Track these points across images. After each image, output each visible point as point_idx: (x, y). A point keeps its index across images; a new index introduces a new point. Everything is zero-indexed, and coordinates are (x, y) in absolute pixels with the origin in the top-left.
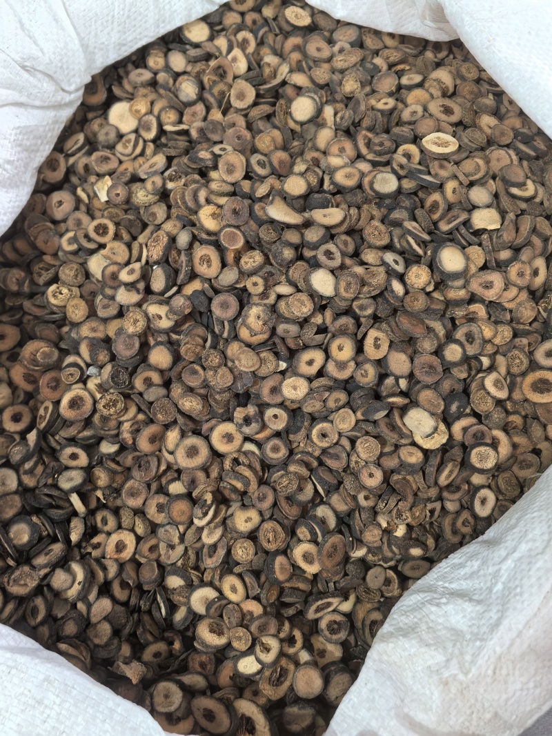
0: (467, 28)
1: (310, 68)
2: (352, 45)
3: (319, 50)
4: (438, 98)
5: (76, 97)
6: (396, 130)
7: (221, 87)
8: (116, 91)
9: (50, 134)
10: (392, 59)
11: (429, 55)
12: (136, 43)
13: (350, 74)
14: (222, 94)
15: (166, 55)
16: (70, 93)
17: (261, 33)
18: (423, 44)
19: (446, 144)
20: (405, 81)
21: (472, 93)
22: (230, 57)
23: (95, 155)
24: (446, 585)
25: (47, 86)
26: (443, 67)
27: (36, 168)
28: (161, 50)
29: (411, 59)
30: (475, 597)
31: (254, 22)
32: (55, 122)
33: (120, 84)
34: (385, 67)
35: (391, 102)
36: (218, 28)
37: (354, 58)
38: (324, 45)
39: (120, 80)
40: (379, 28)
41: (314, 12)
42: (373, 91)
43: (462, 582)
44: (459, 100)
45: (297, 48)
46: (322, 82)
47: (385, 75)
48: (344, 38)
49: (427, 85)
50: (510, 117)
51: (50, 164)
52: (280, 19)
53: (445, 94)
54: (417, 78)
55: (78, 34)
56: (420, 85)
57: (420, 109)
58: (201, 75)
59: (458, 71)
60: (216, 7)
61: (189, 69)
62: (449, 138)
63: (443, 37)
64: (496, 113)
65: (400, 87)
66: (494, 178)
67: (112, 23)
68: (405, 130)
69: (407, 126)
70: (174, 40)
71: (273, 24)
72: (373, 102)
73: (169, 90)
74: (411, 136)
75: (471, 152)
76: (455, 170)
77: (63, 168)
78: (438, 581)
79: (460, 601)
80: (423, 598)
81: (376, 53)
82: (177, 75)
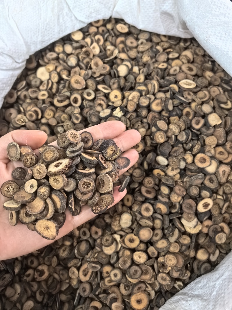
0: (197, 32)
1: (128, 51)
2: (147, 40)
3: (132, 43)
4: (186, 63)
5: (22, 65)
6: (167, 78)
7: (87, 60)
8: (41, 62)
9: (9, 82)
10: (165, 47)
11: (182, 44)
12: (50, 41)
13: (146, 53)
14: (88, 63)
15: (63, 46)
16: (19, 63)
17: (106, 36)
18: (179, 39)
19: (190, 84)
20: (171, 56)
21: (201, 61)
22: (91, 47)
23: (30, 90)
24: (193, 293)
25: (9, 61)
26: (188, 50)
27: (3, 97)
28: (61, 44)
29: (173, 47)
31: (103, 31)
32: (12, 76)
33: (43, 60)
34: (161, 50)
35: (165, 65)
36: (87, 34)
37: (148, 46)
38: (134, 41)
39: (43, 57)
40: (159, 33)
41: (130, 26)
42: (156, 61)
43: (199, 290)
44: (196, 64)
45: (122, 42)
46: (133, 57)
47: (162, 54)
48: (143, 38)
49: (181, 58)
50: (219, 72)
51: (10, 95)
52: (114, 29)
53: (189, 62)
54: (176, 55)
55: (23, 37)
56: (178, 58)
57: (178, 69)
58: (79, 55)
59: (195, 51)
60: (85, 25)
61: (73, 52)
62: (191, 82)
63: (188, 37)
64: (212, 70)
65: (168, 59)
66: (213, 100)
67: (39, 32)
68: (171, 78)
69: (172, 76)
70: (67, 39)
71: (112, 32)
72: (156, 65)
73: (64, 61)
74: (174, 80)
75: (202, 88)
76: (194, 97)
77: (15, 96)
78: (189, 291)
79: (197, 299)
80: (180, 298)
81: (158, 44)
82: (68, 55)
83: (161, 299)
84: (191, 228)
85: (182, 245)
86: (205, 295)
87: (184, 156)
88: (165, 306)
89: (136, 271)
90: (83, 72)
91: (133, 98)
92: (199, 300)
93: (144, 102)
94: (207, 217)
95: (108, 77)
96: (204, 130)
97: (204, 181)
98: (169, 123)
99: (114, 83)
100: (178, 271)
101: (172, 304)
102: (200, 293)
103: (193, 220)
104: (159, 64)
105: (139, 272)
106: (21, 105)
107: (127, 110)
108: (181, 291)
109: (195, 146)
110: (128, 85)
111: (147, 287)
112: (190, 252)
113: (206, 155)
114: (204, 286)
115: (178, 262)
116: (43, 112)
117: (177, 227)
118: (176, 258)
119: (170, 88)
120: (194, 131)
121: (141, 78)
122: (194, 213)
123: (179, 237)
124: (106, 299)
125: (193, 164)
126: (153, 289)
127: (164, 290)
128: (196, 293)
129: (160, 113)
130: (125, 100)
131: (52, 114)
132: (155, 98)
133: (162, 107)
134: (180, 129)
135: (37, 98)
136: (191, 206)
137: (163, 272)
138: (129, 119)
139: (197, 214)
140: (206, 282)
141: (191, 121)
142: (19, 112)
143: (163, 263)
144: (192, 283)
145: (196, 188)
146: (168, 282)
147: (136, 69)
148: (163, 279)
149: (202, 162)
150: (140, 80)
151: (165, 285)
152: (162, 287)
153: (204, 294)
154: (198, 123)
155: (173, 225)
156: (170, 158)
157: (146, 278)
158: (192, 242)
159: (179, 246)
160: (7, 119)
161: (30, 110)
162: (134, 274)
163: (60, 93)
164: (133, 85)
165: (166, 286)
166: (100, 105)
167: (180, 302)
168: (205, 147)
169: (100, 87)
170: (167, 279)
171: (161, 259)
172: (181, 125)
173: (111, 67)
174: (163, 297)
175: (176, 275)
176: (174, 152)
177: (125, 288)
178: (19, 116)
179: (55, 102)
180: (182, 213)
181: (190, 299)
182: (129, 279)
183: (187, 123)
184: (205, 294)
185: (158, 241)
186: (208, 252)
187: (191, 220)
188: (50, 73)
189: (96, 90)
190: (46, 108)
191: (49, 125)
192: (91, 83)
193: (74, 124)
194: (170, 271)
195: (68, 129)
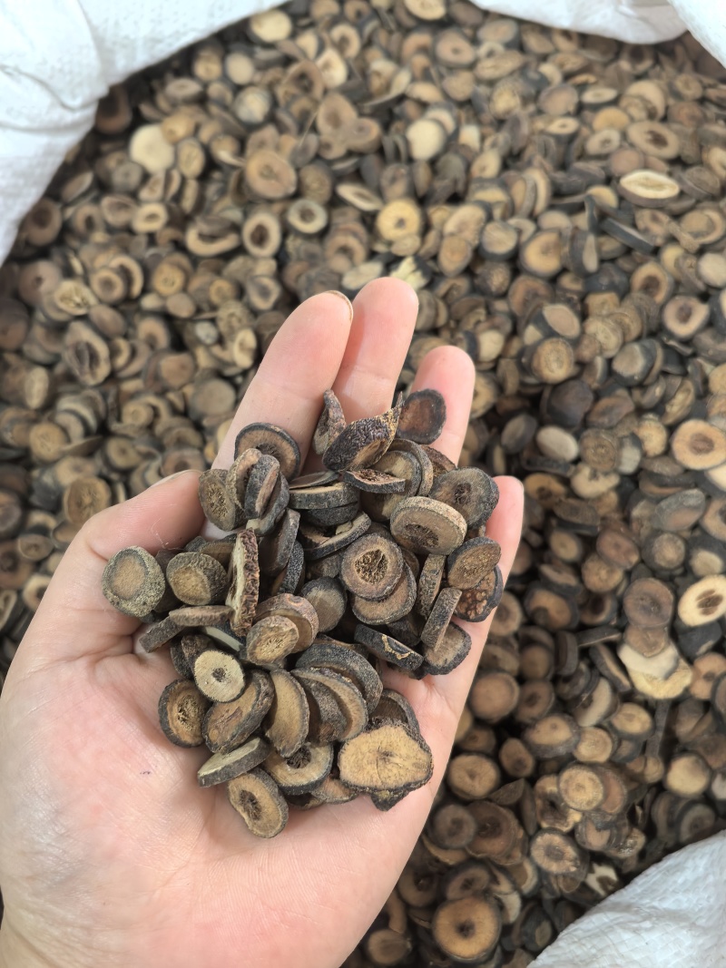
1: (442, 77)
3: (456, 51)
4: (641, 121)
5: (83, 117)
6: (580, 165)
7: (303, 103)
8: (146, 110)
9: (38, 171)
10: (569, 67)
11: (625, 65)
12: (178, 39)
13: (505, 84)
14: (306, 113)
15: (223, 60)
16: (71, 109)
17: (369, 28)
18: (616, 48)
19: (660, 186)
21: (693, 118)
22: (320, 62)
23: (106, 201)
24: (655, 904)
25: (39, 99)
26: (647, 81)
27: (15, 222)
28: (215, 52)
29: (597, 69)
30: (702, 922)
31: (359, 14)
32: (49, 152)
33: (153, 103)
34: (557, 78)
35: (571, 125)
36: (305, 21)
38: (463, 45)
39: (151, 96)
40: (547, 22)
43: (680, 896)
44: (676, 127)
45: (424, 50)
46: (460, 96)
47: (558, 89)
49: (624, 103)
51: (37, 216)
52: (397, 9)
53: (651, 115)
54: (609, 94)
55: (89, 22)
56: (615, 102)
57: (615, 137)
58: (276, 86)
59: (670, 85)
61: (256, 78)
62: (663, 179)
63: (647, 36)
65: (581, 106)
67: (142, 7)
68: (594, 167)
69: (594, 161)
70: (235, 37)
71: (389, 19)
72: (540, 124)
73: (225, 108)
74: (602, 175)
75: (698, 201)
76: (673, 227)
77: (56, 222)
78: (641, 898)
79: (672, 927)
80: (612, 921)
81: (544, 58)
82: (238, 89)
83: (539, 923)
84: (655, 678)
85: (619, 737)
86: (701, 914)
87: (636, 430)
88: (559, 947)
89: (458, 824)
90: (290, 142)
91: (462, 227)
92: (683, 928)
93: (500, 241)
94: (710, 643)
95: (372, 161)
96: (706, 339)
97: (702, 517)
98: (584, 316)
99: (394, 180)
100: (606, 827)
101: (584, 941)
102: (685, 906)
103: (663, 650)
104: (551, 121)
105: (470, 829)
106: (76, 252)
107: (437, 269)
108: (613, 898)
109: (673, 397)
110: (443, 186)
111: (494, 880)
112: (646, 765)
113: (712, 425)
114: (696, 880)
115: (606, 795)
116: (147, 273)
117: (606, 673)
118: (602, 782)
119: (590, 198)
120: (672, 343)
121: (490, 163)
122: (666, 629)
123: (612, 711)
125: (666, 459)
126: (516, 888)
127: (553, 892)
128: (668, 904)
129: (553, 280)
130: (432, 236)
131: (178, 279)
132: (539, 230)
133: (561, 258)
134: (624, 335)
135: (129, 230)
136: (656, 603)
137: (552, 830)
138: (445, 297)
139: (677, 632)
140: (706, 869)
141: (662, 308)
142: (68, 273)
143: (553, 799)
144: (652, 871)
145: (675, 543)
146: (568, 863)
147: (470, 135)
148: (554, 854)
149: (698, 451)
150: (483, 169)
151: (556, 876)
152: (545, 883)
153: (697, 910)
154: (685, 316)
155: (592, 666)
156: (589, 432)
157: (494, 847)
158: (654, 728)
159: (609, 740)
160: (25, 295)
161: (105, 267)
162: (452, 834)
163: (209, 211)
164: (460, 187)
165: (561, 880)
166: (345, 251)
167: (611, 936)
168: (709, 400)
169: (347, 191)
170: (567, 855)
171: (547, 785)
172: (627, 320)
173: (386, 127)
174: (548, 918)
175: (596, 840)
176: (603, 413)
177: (417, 882)
178: (68, 286)
179: (192, 240)
180: (622, 629)
181: (647, 924)
182: (434, 851)
183: (648, 317)
184: (700, 910)
185: (536, 721)
186: (707, 767)
187: (655, 652)
188: (175, 144)
189: (334, 203)
190: (158, 259)
191: (167, 317)
192: (316, 179)
193: (254, 313)
194: (576, 826)
195: (233, 331)
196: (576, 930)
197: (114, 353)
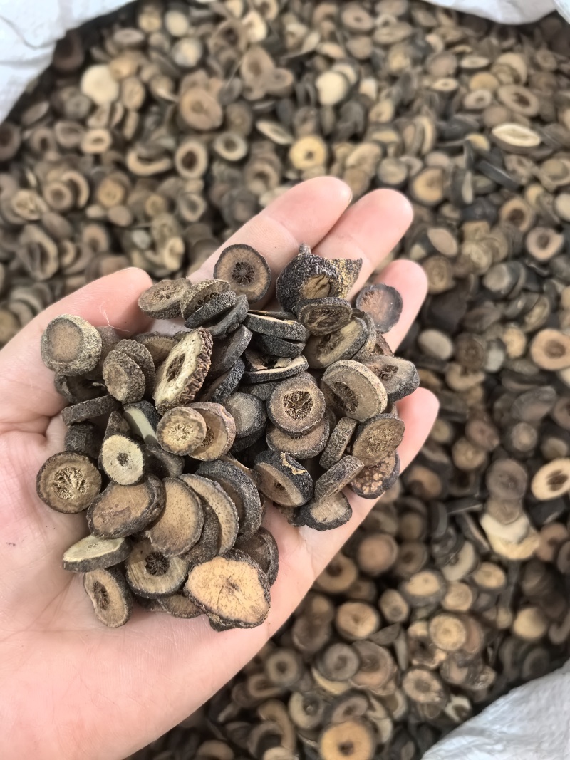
1: (345, 40)
2: (400, 18)
3: (358, 19)
4: (508, 84)
5: (42, 55)
6: (459, 116)
7: (228, 54)
8: (96, 53)
10: (449, 39)
11: (493, 41)
13: (397, 49)
14: (231, 62)
15: (163, 16)
16: (34, 48)
18: (487, 26)
19: (524, 137)
21: (549, 86)
22: (244, 21)
23: (59, 126)
26: (511, 54)
28: (156, 8)
29: (472, 42)
32: (12, 83)
33: (103, 48)
34: (441, 47)
35: (452, 84)
38: (364, 15)
39: (101, 43)
44: (537, 91)
45: (330, 17)
46: (361, 55)
47: (441, 56)
48: (388, 11)
49: (495, 69)
53: (517, 80)
54: (483, 62)
56: (487, 69)
57: (488, 96)
58: (208, 38)
59: (531, 59)
61: (191, 32)
62: (526, 131)
65: (460, 70)
68: (470, 119)
69: (470, 114)
72: (426, 82)
73: (164, 54)
74: (477, 125)
75: (556, 151)
76: (536, 170)
77: (16, 141)
78: (493, 725)
80: (470, 743)
81: (429, 30)
82: (175, 40)
83: (405, 744)
84: (510, 542)
85: (478, 590)
87: (501, 335)
89: (343, 660)
90: (218, 84)
91: (361, 161)
92: (530, 750)
93: (393, 174)
94: (555, 515)
95: (286, 104)
96: (561, 263)
97: (553, 410)
99: (304, 120)
100: (466, 665)
102: (530, 731)
103: (517, 519)
104: (435, 79)
105: (353, 664)
106: (32, 168)
108: (469, 724)
109: (532, 310)
110: (345, 126)
111: (371, 707)
112: (498, 613)
113: (564, 334)
114: (540, 711)
115: (469, 638)
116: (93, 186)
117: (470, 536)
118: (465, 627)
119: (469, 143)
120: (533, 265)
121: (385, 110)
122: (520, 501)
123: (475, 568)
124: (247, 735)
125: (525, 360)
126: (389, 714)
127: (418, 717)
128: (515, 730)
129: (436, 208)
130: (335, 168)
131: (118, 193)
132: (425, 167)
133: (444, 190)
134: (494, 257)
135: (78, 151)
136: (513, 479)
137: (421, 667)
139: (531, 506)
140: (548, 701)
141: (525, 235)
142: (24, 184)
143: (423, 641)
144: (501, 702)
145: (530, 430)
146: (434, 695)
147: (369, 86)
148: (422, 686)
149: (553, 355)
150: (379, 115)
151: (422, 705)
152: (413, 710)
154: (544, 243)
155: (459, 530)
156: (464, 336)
157: (372, 680)
158: (508, 584)
159: (470, 593)
161: (56, 180)
162: (338, 668)
163: (147, 138)
164: (360, 129)
165: (426, 708)
166: (262, 176)
167: (470, 756)
168: (561, 315)
169: (265, 127)
170: (433, 688)
171: (418, 629)
172: (497, 244)
173: (299, 77)
174: (413, 739)
175: (457, 676)
176: (475, 320)
177: (305, 708)
178: (24, 195)
179: (132, 161)
180: (484, 500)
181: (499, 747)
182: (322, 682)
183: (513, 243)
185: (412, 575)
186: (547, 616)
187: (511, 520)
188: (120, 82)
189: (254, 136)
190: (102, 176)
191: (108, 225)
192: (239, 115)
193: (183, 223)
194: (441, 664)
195: (164, 239)
196: (439, 750)
197: (61, 252)
